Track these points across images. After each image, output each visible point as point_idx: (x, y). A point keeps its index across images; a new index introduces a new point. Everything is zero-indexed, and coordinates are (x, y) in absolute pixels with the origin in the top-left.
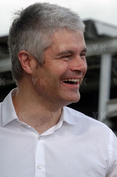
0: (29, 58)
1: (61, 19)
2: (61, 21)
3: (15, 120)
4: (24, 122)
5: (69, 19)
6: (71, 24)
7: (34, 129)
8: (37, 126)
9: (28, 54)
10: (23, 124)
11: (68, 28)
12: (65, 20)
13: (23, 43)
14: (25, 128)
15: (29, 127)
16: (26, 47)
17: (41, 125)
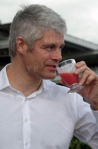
0: (24, 43)
1: (54, 23)
2: (53, 24)
3: (8, 87)
4: (15, 89)
5: (59, 25)
6: (59, 28)
7: (22, 93)
8: (24, 92)
9: (24, 40)
10: (14, 90)
11: (57, 31)
12: (56, 24)
13: (23, 31)
14: (15, 92)
15: (18, 92)
16: (24, 35)
17: (27, 91)
